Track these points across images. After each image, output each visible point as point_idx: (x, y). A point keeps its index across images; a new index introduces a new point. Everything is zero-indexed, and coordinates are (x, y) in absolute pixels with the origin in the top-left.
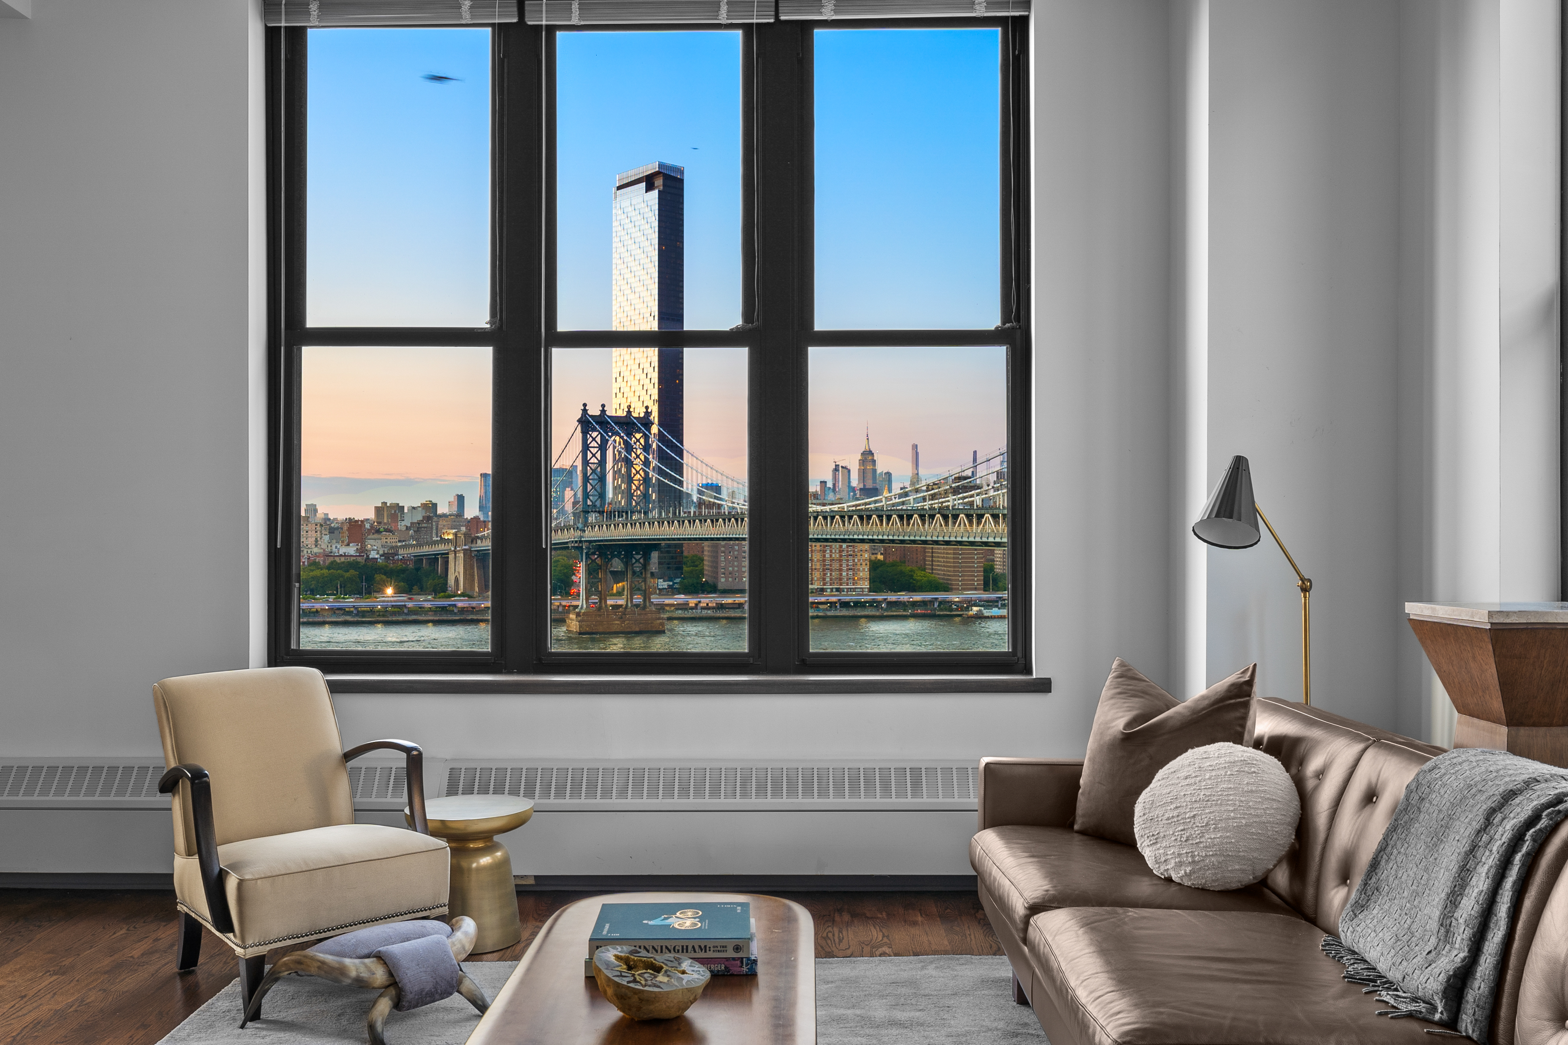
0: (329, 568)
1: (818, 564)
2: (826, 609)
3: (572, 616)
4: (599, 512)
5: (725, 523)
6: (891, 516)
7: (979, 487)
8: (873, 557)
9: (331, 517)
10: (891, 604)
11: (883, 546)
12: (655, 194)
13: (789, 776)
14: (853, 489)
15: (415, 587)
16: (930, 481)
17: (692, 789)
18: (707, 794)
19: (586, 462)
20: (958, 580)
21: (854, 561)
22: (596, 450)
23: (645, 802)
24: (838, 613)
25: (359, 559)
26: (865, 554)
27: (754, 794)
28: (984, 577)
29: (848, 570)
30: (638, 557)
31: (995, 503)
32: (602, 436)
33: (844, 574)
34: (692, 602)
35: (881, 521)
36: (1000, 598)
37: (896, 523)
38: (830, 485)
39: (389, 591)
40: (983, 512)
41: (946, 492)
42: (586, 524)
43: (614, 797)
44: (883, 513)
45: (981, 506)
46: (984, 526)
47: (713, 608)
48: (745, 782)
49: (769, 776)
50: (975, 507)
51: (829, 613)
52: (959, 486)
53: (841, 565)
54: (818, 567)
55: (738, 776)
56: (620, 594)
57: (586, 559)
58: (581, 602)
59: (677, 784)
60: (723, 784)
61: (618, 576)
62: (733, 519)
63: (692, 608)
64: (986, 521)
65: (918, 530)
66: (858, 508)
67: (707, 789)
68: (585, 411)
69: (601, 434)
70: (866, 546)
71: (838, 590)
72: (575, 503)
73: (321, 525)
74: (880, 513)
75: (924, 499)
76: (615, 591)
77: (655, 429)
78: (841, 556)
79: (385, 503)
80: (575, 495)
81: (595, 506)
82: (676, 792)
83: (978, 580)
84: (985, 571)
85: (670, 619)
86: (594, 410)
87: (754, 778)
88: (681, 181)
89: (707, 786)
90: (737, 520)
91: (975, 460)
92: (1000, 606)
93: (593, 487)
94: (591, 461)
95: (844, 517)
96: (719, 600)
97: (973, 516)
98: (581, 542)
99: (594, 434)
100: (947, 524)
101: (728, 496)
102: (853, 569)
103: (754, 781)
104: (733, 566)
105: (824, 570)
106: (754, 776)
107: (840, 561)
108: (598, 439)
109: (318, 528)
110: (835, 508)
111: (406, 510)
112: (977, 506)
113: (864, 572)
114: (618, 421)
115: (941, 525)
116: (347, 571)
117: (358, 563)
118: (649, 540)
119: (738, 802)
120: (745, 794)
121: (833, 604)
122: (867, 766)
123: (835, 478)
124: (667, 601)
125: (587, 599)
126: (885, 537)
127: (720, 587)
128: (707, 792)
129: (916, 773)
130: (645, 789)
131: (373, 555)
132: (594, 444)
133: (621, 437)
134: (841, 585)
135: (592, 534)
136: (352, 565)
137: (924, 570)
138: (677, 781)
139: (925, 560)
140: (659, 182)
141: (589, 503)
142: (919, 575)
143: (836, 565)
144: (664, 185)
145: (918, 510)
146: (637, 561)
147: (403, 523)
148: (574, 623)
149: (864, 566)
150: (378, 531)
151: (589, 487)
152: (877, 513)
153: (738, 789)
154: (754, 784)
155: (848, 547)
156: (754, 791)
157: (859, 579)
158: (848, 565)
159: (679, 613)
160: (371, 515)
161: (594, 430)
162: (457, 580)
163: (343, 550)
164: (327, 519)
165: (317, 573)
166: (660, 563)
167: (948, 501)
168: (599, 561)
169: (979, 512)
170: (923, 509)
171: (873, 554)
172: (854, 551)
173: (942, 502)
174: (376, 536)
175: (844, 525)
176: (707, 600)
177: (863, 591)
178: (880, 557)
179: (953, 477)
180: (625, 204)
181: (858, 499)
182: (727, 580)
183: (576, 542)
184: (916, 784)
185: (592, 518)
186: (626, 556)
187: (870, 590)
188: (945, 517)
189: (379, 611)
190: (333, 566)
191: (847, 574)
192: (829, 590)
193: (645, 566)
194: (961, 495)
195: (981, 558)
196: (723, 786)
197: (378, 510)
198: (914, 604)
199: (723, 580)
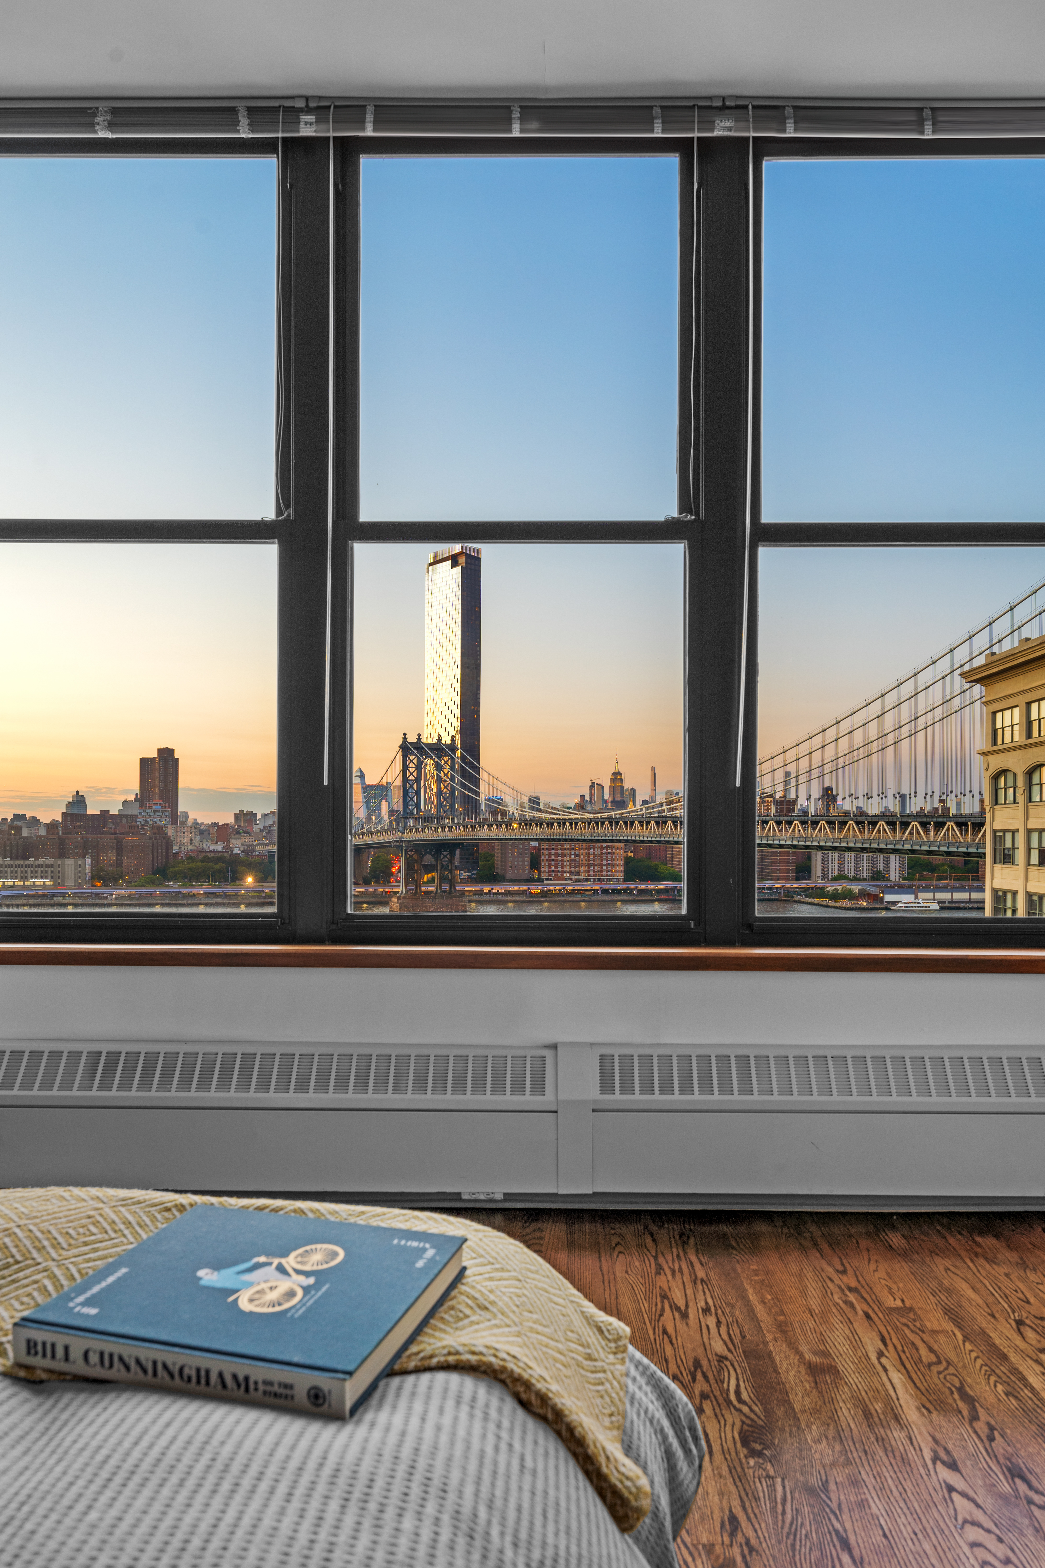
0: (202, 861)
1: (584, 859)
2: (591, 895)
3: (395, 900)
4: (416, 818)
9: (199, 821)
10: (641, 891)
11: (635, 846)
12: (459, 569)
14: (606, 802)
15: (269, 877)
19: (405, 779)
21: (612, 856)
22: (414, 769)
24: (600, 898)
25: (226, 855)
26: (620, 853)
29: (607, 864)
30: (445, 853)
32: (418, 759)
33: (604, 867)
34: (486, 889)
35: (642, 826)
38: (587, 798)
39: (250, 880)
42: (405, 828)
44: (643, 820)
47: (502, 894)
51: (593, 898)
53: (602, 860)
54: (584, 861)
56: (431, 881)
57: (405, 854)
58: (401, 889)
61: (428, 869)
63: (486, 894)
65: (655, 833)
66: (619, 816)
68: (405, 739)
69: (418, 756)
70: (622, 845)
71: (599, 880)
73: (194, 828)
76: (425, 880)
77: (458, 754)
78: (602, 853)
79: (242, 811)
81: (412, 813)
85: (470, 902)
86: (412, 738)
88: (479, 559)
90: (526, 825)
93: (411, 799)
94: (410, 778)
96: (508, 888)
98: (401, 841)
99: (412, 757)
100: (676, 828)
102: (612, 863)
104: (518, 861)
105: (589, 864)
107: (602, 857)
108: (415, 761)
109: (193, 830)
110: (601, 816)
111: (259, 816)
113: (620, 866)
114: (431, 746)
116: (216, 864)
117: (225, 857)
118: (456, 840)
121: (595, 891)
123: (591, 793)
124: (467, 889)
125: (406, 886)
126: (645, 839)
127: (508, 877)
131: (236, 851)
132: (412, 765)
133: (434, 760)
134: (602, 876)
135: (410, 835)
136: (220, 859)
137: (666, 864)
139: (666, 857)
140: (462, 560)
141: (408, 811)
142: (662, 868)
143: (598, 861)
144: (466, 563)
146: (445, 856)
147: (258, 827)
148: (396, 904)
149: (619, 862)
150: (238, 833)
151: (408, 799)
155: (607, 846)
157: (616, 871)
158: (607, 860)
159: (477, 898)
160: (231, 820)
161: (412, 754)
163: (212, 847)
164: (195, 823)
165: (193, 865)
166: (461, 858)
168: (415, 857)
170: (675, 817)
171: (627, 852)
172: (612, 849)
174: (237, 836)
176: (498, 888)
177: (619, 881)
178: (633, 854)
180: (436, 577)
181: (616, 809)
182: (513, 872)
183: (398, 842)
185: (411, 822)
186: (436, 853)
187: (625, 880)
189: (242, 895)
190: (206, 859)
191: (607, 867)
192: (592, 880)
193: (451, 861)
197: (237, 817)
198: (659, 891)
199: (510, 872)
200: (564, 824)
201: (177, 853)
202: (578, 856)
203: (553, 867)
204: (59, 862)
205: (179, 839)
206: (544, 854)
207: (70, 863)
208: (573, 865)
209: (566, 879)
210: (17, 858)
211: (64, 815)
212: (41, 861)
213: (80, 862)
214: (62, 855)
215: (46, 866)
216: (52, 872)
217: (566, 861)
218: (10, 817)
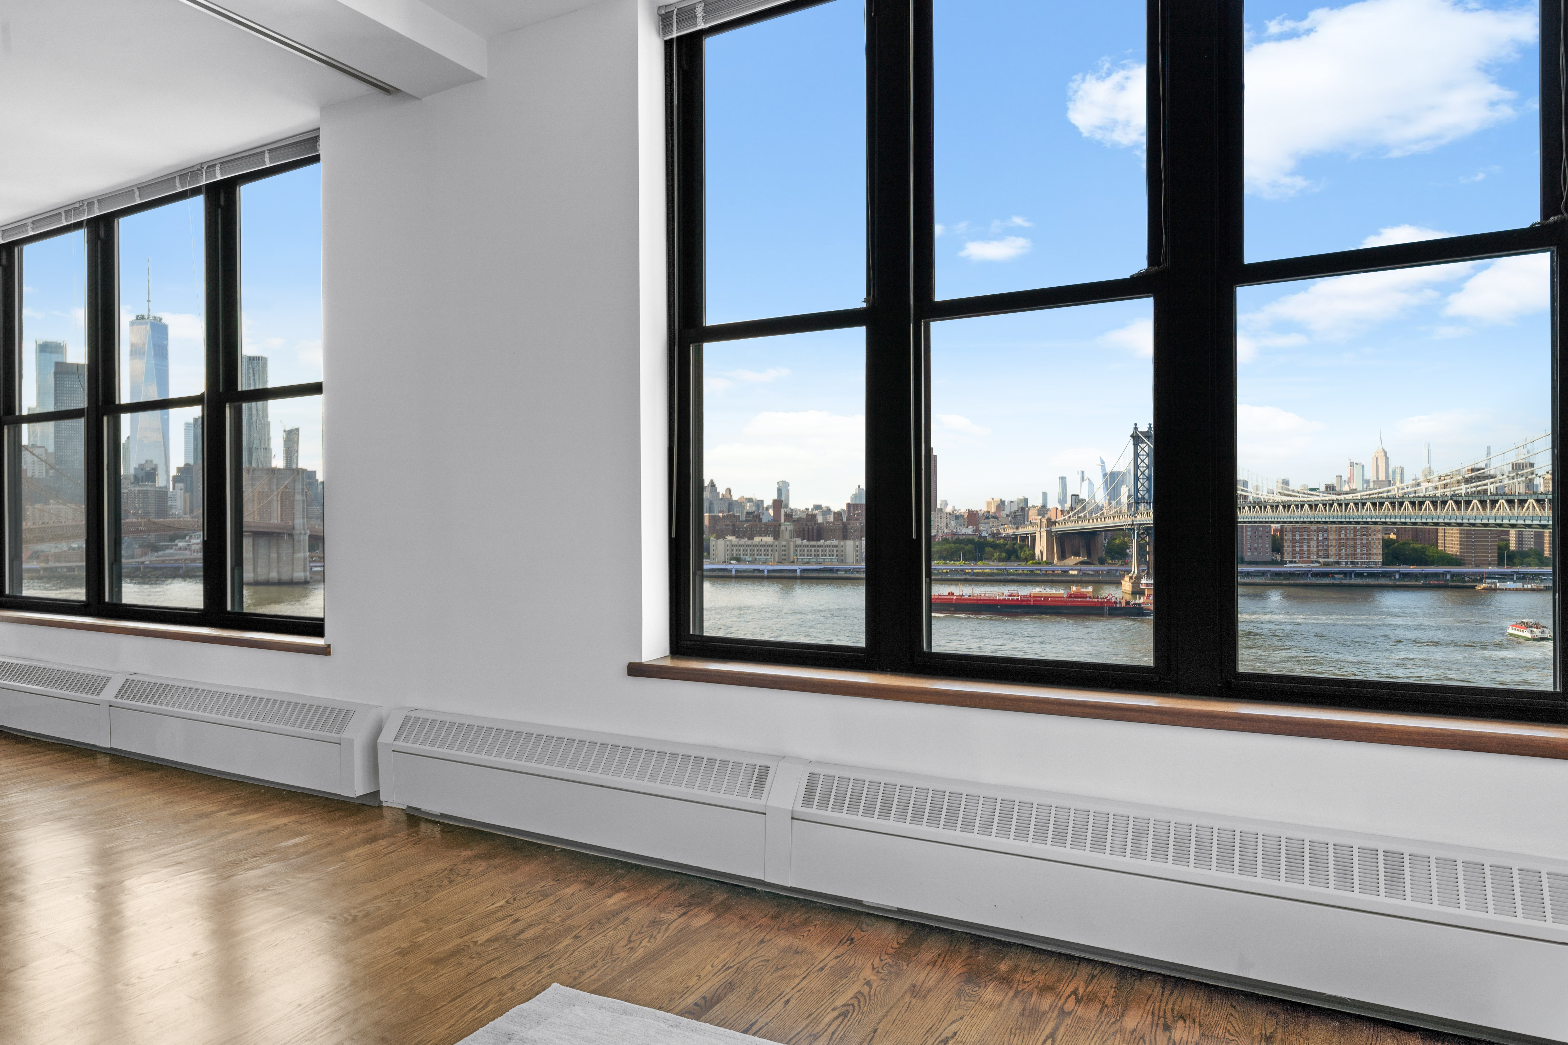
0: (955, 543)
1: (1334, 542)
2: (1342, 579)
3: (1126, 580)
4: (1147, 503)
5: (1250, 510)
6: (1403, 502)
7: (1492, 477)
8: (1386, 537)
9: (957, 509)
10: (1404, 575)
11: (1396, 528)
13: (1200, 836)
14: (1368, 482)
15: (1013, 557)
16: (1443, 473)
17: (1069, 835)
18: (1088, 845)
19: (1137, 467)
20: (1472, 556)
21: (1367, 539)
22: (1145, 457)
23: (1011, 843)
24: (1353, 582)
25: (975, 537)
26: (1378, 534)
27: (1149, 854)
28: (1499, 554)
29: (1362, 547)
31: (1510, 490)
33: (1358, 550)
35: (1394, 507)
36: (1515, 572)
37: (1408, 509)
38: (1345, 478)
39: (995, 559)
40: (1497, 498)
41: (1459, 482)
42: (1137, 512)
43: (976, 831)
44: (1395, 500)
45: (1495, 492)
46: (1498, 510)
48: (1139, 835)
49: (1172, 832)
50: (1489, 494)
51: (1344, 582)
52: (1472, 477)
53: (1355, 543)
54: (1334, 544)
55: (1131, 826)
57: (1137, 537)
58: (1132, 570)
59: (1051, 826)
60: (1110, 834)
62: (1257, 507)
64: (1500, 506)
65: (1428, 514)
66: (1371, 496)
67: (1089, 838)
68: (1136, 428)
69: (1149, 446)
70: (1379, 528)
71: (1352, 563)
72: (1129, 497)
73: (950, 514)
74: (1393, 500)
75: (1436, 488)
78: (1355, 536)
79: (993, 499)
80: (1129, 490)
81: (1144, 498)
82: (1050, 836)
83: (1491, 557)
84: (1500, 548)
87: (1151, 833)
89: (1089, 834)
90: (1261, 507)
91: (1488, 453)
92: (1515, 579)
93: (1143, 484)
94: (1141, 465)
95: (1358, 504)
97: (1486, 501)
98: (1133, 524)
99: (1143, 445)
100: (1459, 509)
101: (1253, 488)
102: (1367, 546)
103: (1151, 836)
104: (1258, 543)
105: (1339, 547)
106: (1151, 829)
107: (1355, 539)
108: (1146, 449)
109: (949, 517)
110: (1349, 496)
111: (1006, 504)
112: (1491, 493)
113: (1378, 549)
115: (1454, 510)
116: (967, 545)
117: (974, 540)
119: (1127, 862)
120: (1137, 852)
121: (1348, 574)
122: (1316, 837)
123: (1352, 473)
125: (1137, 568)
126: (1398, 520)
127: (1246, 559)
128: (1089, 842)
129: (1394, 860)
130: (1013, 827)
131: (984, 534)
132: (1143, 453)
134: (1356, 558)
135: (1142, 519)
136: (970, 541)
137: (1436, 547)
138: (1052, 822)
139: (1437, 539)
141: (1140, 496)
142: (1430, 552)
143: (1351, 543)
145: (1430, 497)
147: (1005, 512)
148: (1128, 584)
149: (1377, 544)
150: (988, 519)
151: (1139, 485)
152: (1390, 500)
153: (1129, 844)
154: (1150, 840)
155: (1362, 528)
156: (1150, 851)
157: (1373, 555)
158: (1362, 543)
161: (1143, 442)
162: (1042, 553)
163: (964, 531)
164: (954, 510)
165: (947, 546)
167: (1461, 489)
168: (1147, 539)
169: (1493, 498)
170: (1435, 496)
171: (1386, 534)
172: (1368, 532)
173: (1455, 491)
174: (986, 521)
175: (1358, 510)
177: (1376, 565)
178: (1393, 536)
179: (1466, 469)
181: (1371, 489)
182: (1253, 554)
183: (1129, 525)
184: (1395, 877)
185: (1142, 507)
187: (1384, 564)
188: (1458, 503)
190: (958, 541)
191: (1361, 551)
192: (1344, 563)
194: (1474, 484)
195: (1496, 538)
196: (1109, 837)
197: (989, 504)
198: (1427, 576)
199: (1249, 554)
200: (1302, 506)
201: (935, 536)
202: (1327, 539)
203: (1298, 550)
204: (842, 543)
205: (937, 524)
206: (1288, 536)
207: (850, 543)
208: (1321, 548)
209: (1312, 562)
210: (813, 540)
211: (848, 505)
212: (828, 542)
213: (857, 543)
214: (845, 537)
215: (833, 546)
216: (837, 551)
217: (1313, 543)
218: (811, 507)
